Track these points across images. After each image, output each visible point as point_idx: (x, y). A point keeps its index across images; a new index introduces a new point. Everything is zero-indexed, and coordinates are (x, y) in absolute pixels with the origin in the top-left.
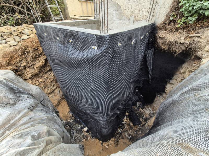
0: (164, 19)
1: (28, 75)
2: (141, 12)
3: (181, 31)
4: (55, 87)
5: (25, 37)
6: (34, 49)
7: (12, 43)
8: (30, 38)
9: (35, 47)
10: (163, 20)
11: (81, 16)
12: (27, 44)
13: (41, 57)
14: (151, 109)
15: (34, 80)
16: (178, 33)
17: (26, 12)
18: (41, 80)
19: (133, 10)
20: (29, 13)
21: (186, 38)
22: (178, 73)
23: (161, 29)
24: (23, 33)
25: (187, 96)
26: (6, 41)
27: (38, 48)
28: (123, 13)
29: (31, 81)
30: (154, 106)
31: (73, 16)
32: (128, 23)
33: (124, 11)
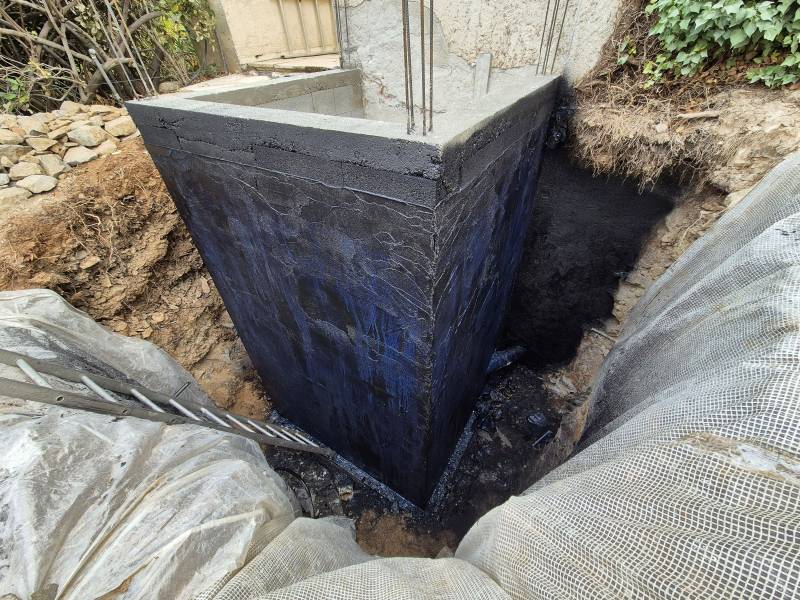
0: (595, 59)
1: (111, 302)
2: (514, 39)
3: (656, 102)
4: (212, 340)
5: (79, 155)
6: (121, 199)
7: (34, 181)
8: (99, 156)
9: (124, 192)
10: (592, 65)
11: (283, 57)
12: (94, 182)
13: (152, 229)
14: (569, 382)
15: (134, 320)
16: (646, 110)
17: (70, 53)
18: (158, 317)
19: (484, 30)
20: (79, 55)
21: (672, 127)
22: (652, 247)
23: (589, 96)
24: (69, 141)
25: (690, 315)
26: (10, 175)
27: (137, 192)
28: (449, 44)
29: (122, 325)
30: (577, 370)
31: (251, 56)
32: (469, 78)
33: (454, 37)
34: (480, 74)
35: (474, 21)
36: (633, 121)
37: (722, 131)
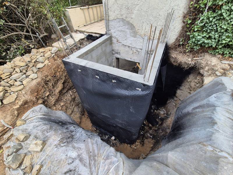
0: (174, 40)
1: (52, 103)
3: (188, 54)
4: (73, 107)
5: (40, 65)
6: (53, 76)
7: (33, 76)
8: (45, 65)
9: (53, 74)
10: (173, 41)
11: (85, 26)
12: (46, 73)
13: (59, 82)
14: (164, 110)
15: (57, 105)
16: (186, 55)
17: (32, 35)
18: (62, 104)
20: (34, 35)
21: (192, 60)
22: (185, 81)
23: (173, 49)
24: (37, 62)
25: (198, 110)
26: (26, 75)
27: (56, 74)
28: (137, 33)
29: (55, 108)
30: (167, 108)
31: (77, 27)
32: (142, 41)
33: (138, 31)
34: (145, 40)
35: (144, 28)
36: (183, 58)
37: (203, 62)
